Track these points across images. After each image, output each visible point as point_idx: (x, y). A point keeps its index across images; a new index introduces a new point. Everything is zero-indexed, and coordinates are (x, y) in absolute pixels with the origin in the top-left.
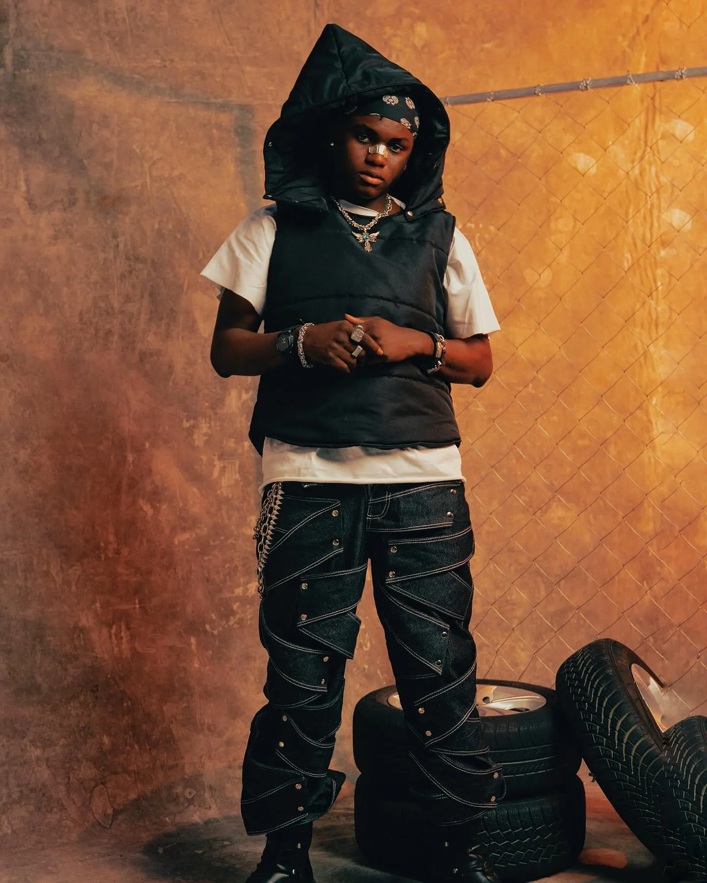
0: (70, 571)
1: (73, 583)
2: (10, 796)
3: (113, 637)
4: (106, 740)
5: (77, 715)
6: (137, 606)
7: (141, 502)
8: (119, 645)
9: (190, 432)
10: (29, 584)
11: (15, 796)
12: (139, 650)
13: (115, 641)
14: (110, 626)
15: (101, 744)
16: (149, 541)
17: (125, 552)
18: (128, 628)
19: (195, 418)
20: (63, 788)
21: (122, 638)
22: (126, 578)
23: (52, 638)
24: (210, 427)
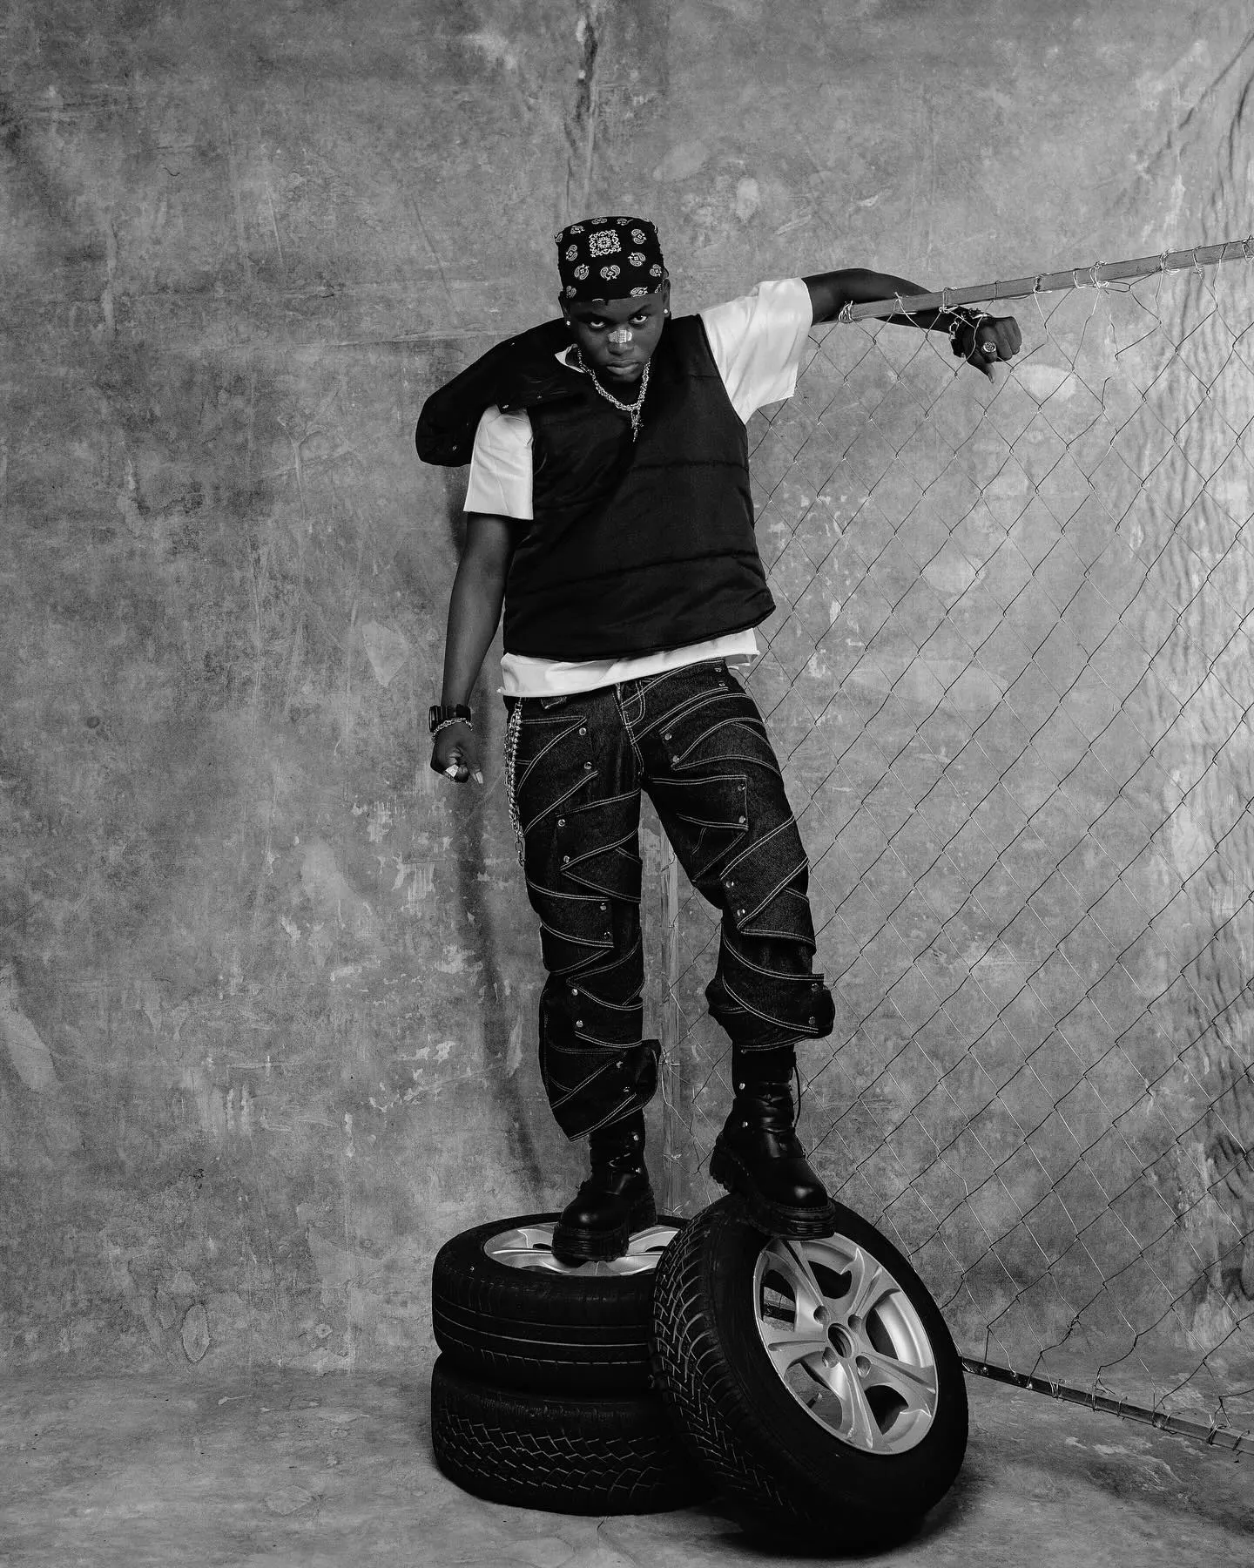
0: (174, 1013)
1: (177, 1029)
2: (75, 1304)
3: (230, 1105)
4: (211, 1244)
5: (173, 1207)
6: (269, 1065)
7: (284, 921)
8: (236, 1118)
9: (363, 822)
10: (114, 1026)
11: (83, 1305)
12: (266, 1126)
13: (230, 1112)
14: (226, 1090)
15: (205, 1249)
16: (291, 976)
17: (254, 988)
18: (252, 1094)
19: (371, 803)
20: (147, 1303)
21: (242, 1108)
22: (253, 1026)
23: (141, 1102)
24: (391, 816)
